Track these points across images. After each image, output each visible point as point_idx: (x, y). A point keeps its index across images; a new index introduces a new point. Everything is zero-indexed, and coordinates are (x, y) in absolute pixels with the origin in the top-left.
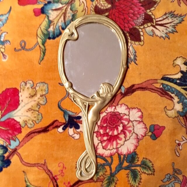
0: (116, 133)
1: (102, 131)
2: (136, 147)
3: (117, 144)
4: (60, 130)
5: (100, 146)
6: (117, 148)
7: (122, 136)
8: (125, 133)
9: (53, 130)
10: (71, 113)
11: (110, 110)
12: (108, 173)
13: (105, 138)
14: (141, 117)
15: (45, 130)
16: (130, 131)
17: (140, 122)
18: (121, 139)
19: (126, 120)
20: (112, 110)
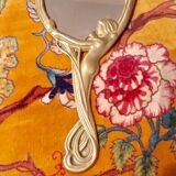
0: (134, 86)
1: (112, 88)
2: (172, 100)
3: (141, 102)
4: (46, 99)
5: (115, 112)
6: (143, 109)
7: (145, 89)
8: (148, 84)
9: (35, 102)
10: (58, 72)
11: (116, 55)
12: (139, 152)
13: (120, 97)
14: (166, 54)
15: (22, 104)
16: (155, 79)
17: (166, 63)
18: (144, 94)
19: (145, 63)
20: (121, 54)
